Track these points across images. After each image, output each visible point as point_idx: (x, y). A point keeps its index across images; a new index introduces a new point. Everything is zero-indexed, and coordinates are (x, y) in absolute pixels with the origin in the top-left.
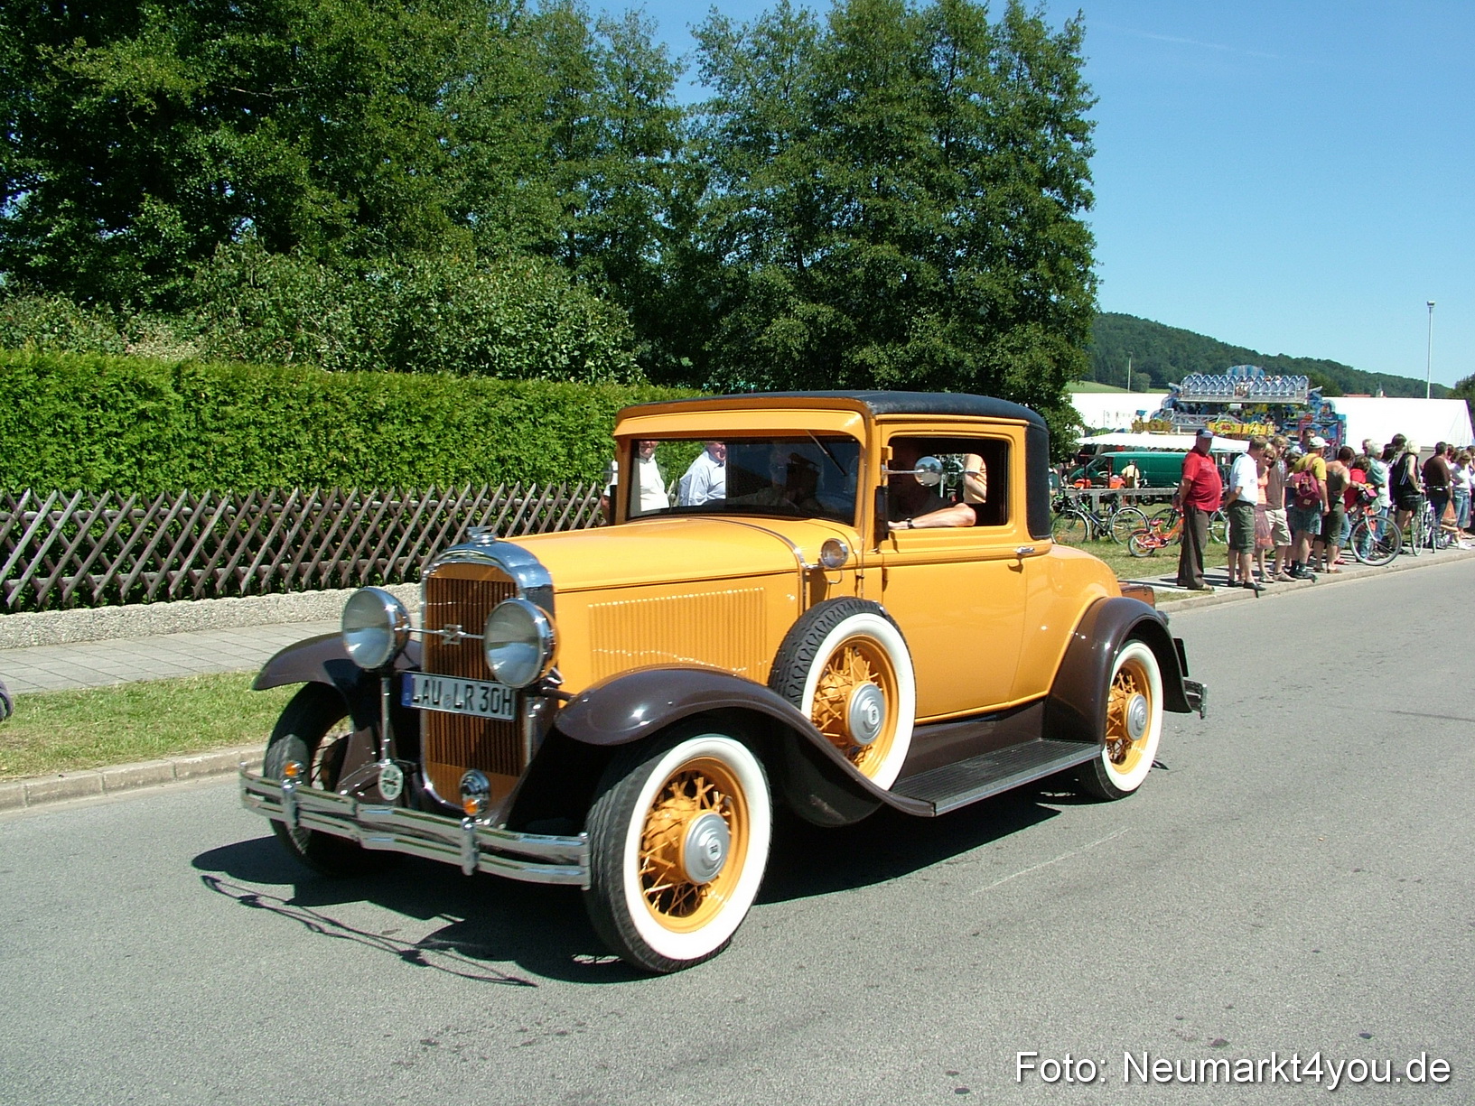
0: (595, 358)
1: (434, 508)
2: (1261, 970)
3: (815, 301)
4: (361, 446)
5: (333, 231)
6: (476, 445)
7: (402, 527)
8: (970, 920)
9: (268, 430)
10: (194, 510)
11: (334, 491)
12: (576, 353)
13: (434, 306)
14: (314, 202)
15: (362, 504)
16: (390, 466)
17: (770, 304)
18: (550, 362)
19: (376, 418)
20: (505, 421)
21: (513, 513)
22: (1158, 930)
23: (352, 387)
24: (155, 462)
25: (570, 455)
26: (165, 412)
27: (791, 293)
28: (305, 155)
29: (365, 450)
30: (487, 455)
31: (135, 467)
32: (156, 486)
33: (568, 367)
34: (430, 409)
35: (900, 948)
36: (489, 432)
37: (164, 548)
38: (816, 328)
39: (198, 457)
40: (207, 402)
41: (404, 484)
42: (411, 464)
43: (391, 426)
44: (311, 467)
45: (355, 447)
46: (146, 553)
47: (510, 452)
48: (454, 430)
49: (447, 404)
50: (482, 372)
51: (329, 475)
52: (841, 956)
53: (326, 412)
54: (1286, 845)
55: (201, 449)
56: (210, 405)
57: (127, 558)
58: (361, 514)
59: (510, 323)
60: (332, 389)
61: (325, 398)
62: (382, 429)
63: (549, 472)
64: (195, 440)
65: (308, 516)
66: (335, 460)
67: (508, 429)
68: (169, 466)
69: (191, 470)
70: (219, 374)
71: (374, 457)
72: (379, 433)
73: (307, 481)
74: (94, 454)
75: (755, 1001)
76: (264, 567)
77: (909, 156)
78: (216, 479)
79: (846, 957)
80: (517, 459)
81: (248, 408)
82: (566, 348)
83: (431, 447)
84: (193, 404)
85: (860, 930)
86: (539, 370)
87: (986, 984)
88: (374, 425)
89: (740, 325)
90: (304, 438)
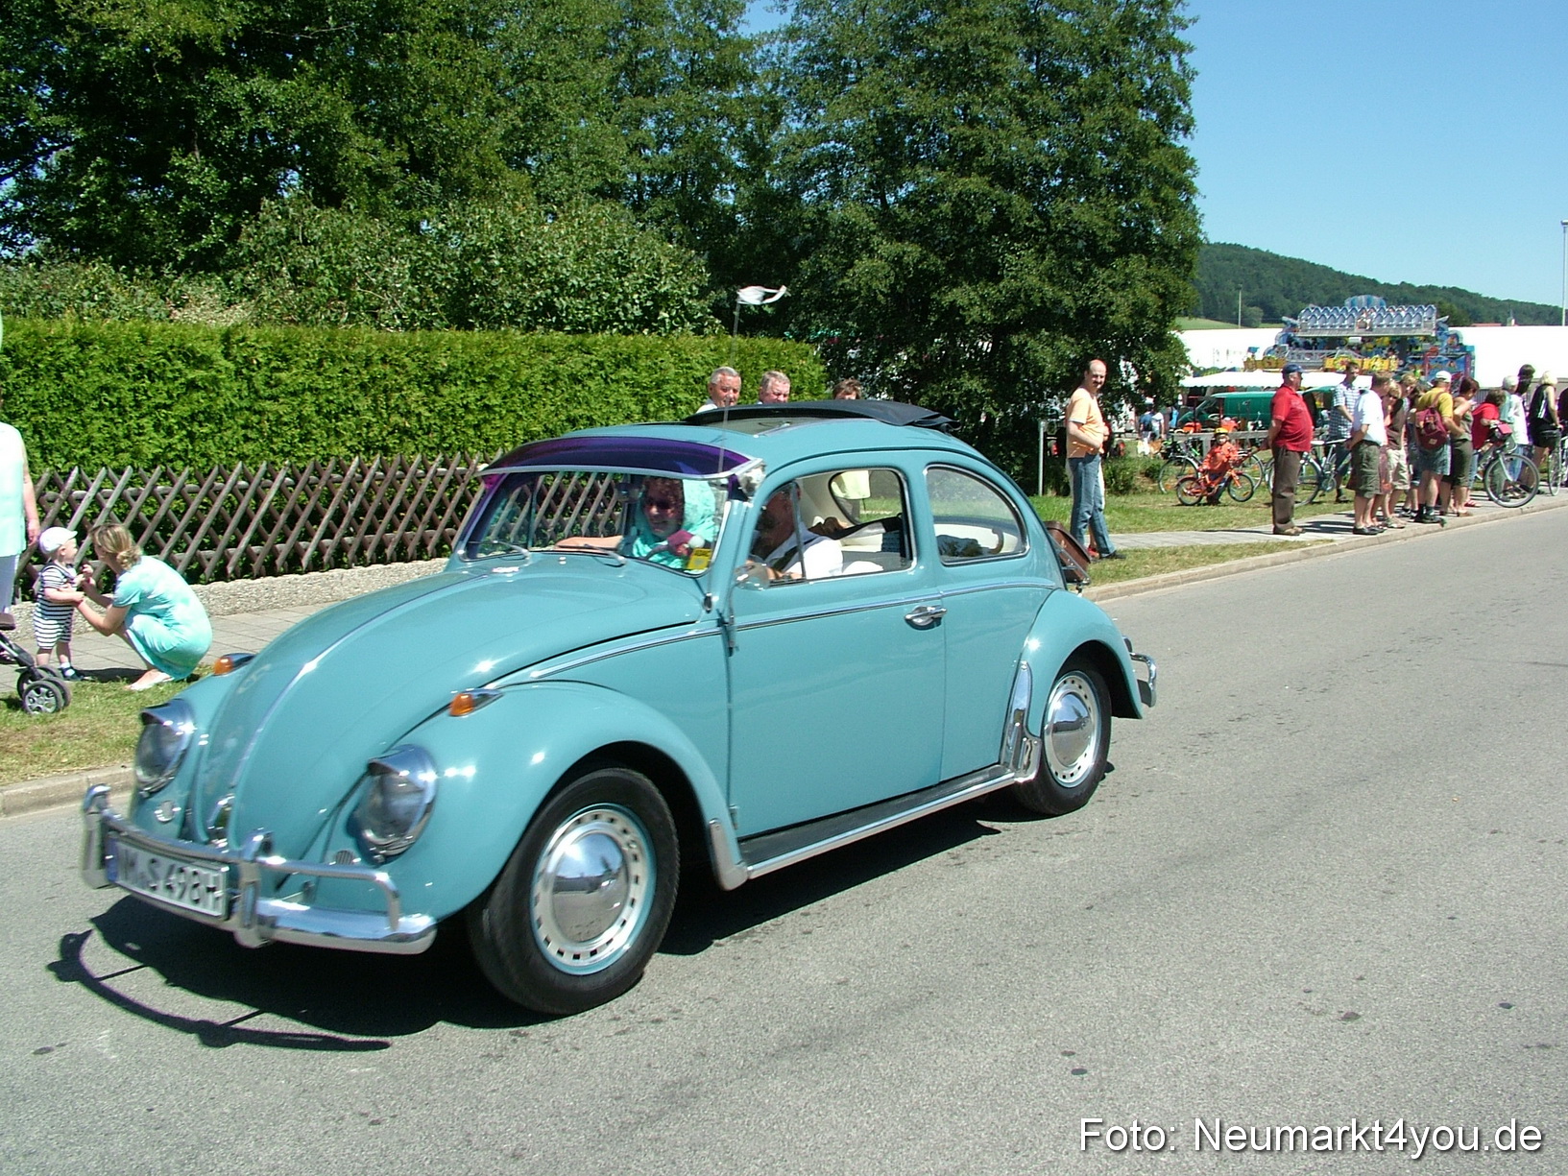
0: (669, 309)
2: (1393, 939)
3: (900, 239)
4: (422, 410)
5: (380, 180)
6: (544, 405)
7: (470, 495)
8: (1083, 893)
9: (324, 396)
10: (250, 483)
11: (397, 458)
12: (649, 303)
13: (495, 258)
14: (361, 150)
15: (426, 472)
16: (455, 430)
17: (852, 244)
18: (621, 314)
19: (438, 379)
20: (575, 379)
22: (1283, 899)
23: (411, 348)
24: (207, 434)
26: (215, 381)
27: (874, 233)
28: (348, 98)
29: (427, 414)
30: (556, 415)
31: (187, 440)
32: (209, 460)
33: (636, 320)
34: (494, 369)
35: (1010, 924)
36: (558, 391)
37: (220, 525)
38: (901, 269)
39: (252, 428)
40: (260, 368)
41: (470, 449)
42: (476, 427)
43: (454, 388)
44: (371, 435)
45: (417, 412)
46: (202, 531)
47: (580, 412)
48: (521, 390)
49: (513, 362)
50: (548, 326)
51: (391, 442)
52: (948, 934)
53: (385, 375)
54: (1417, 807)
55: (255, 419)
56: (262, 372)
57: (182, 537)
58: (426, 481)
59: (576, 273)
60: (391, 350)
61: (384, 360)
62: (445, 391)
64: (248, 409)
65: (370, 486)
66: (396, 426)
67: (578, 387)
68: (221, 438)
69: (245, 442)
70: (270, 339)
71: (437, 421)
72: (442, 396)
73: (368, 449)
74: (142, 427)
75: (858, 982)
76: (326, 541)
77: (997, 81)
78: (272, 450)
79: (953, 934)
80: (588, 418)
81: (303, 374)
82: (639, 298)
83: (497, 409)
84: (244, 371)
85: (967, 905)
86: (609, 322)
87: (1101, 960)
88: (436, 387)
89: (821, 268)
90: (363, 404)
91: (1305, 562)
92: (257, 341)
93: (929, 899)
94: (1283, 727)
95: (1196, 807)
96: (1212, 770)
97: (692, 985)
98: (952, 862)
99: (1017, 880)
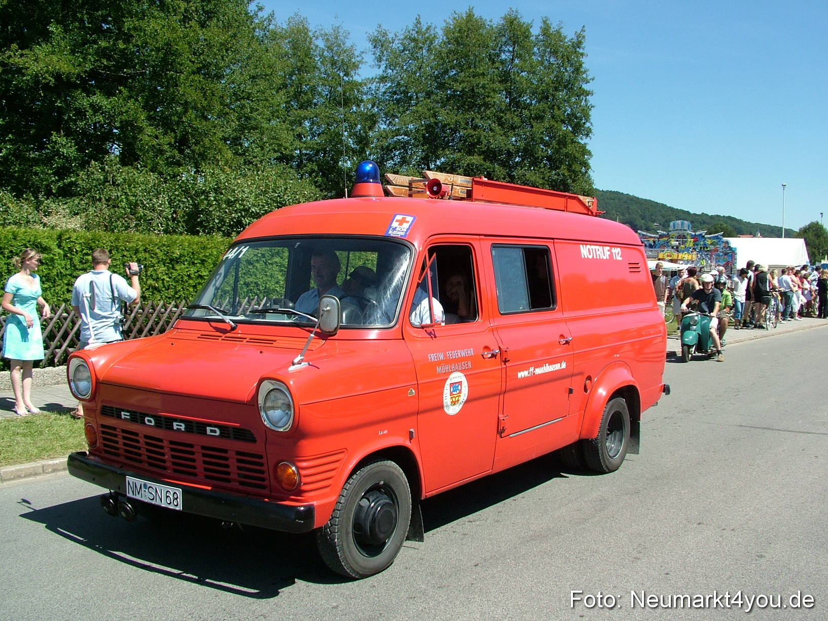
4: (165, 277)
5: (161, 152)
8: (475, 556)
10: (69, 315)
11: (150, 302)
13: (212, 195)
14: (149, 136)
15: (166, 310)
16: (182, 288)
19: (174, 261)
22: (580, 561)
23: (160, 244)
24: (47, 288)
26: (52, 260)
29: (168, 279)
34: (205, 256)
35: (432, 574)
37: (51, 337)
40: (77, 254)
41: (191, 298)
42: (195, 287)
43: (183, 266)
45: (162, 278)
47: (251, 279)
49: (215, 253)
51: (147, 294)
53: (145, 258)
54: (662, 509)
58: (166, 315)
59: (254, 206)
60: (149, 245)
61: (145, 250)
62: (178, 267)
63: (274, 290)
64: (70, 275)
65: (135, 317)
66: (150, 285)
67: (251, 267)
68: (55, 290)
69: (67, 292)
70: (84, 238)
71: (173, 283)
72: (176, 270)
80: (255, 283)
83: (206, 277)
84: (69, 255)
87: (476, 596)
88: (173, 265)
92: (76, 239)
99: (441, 548)
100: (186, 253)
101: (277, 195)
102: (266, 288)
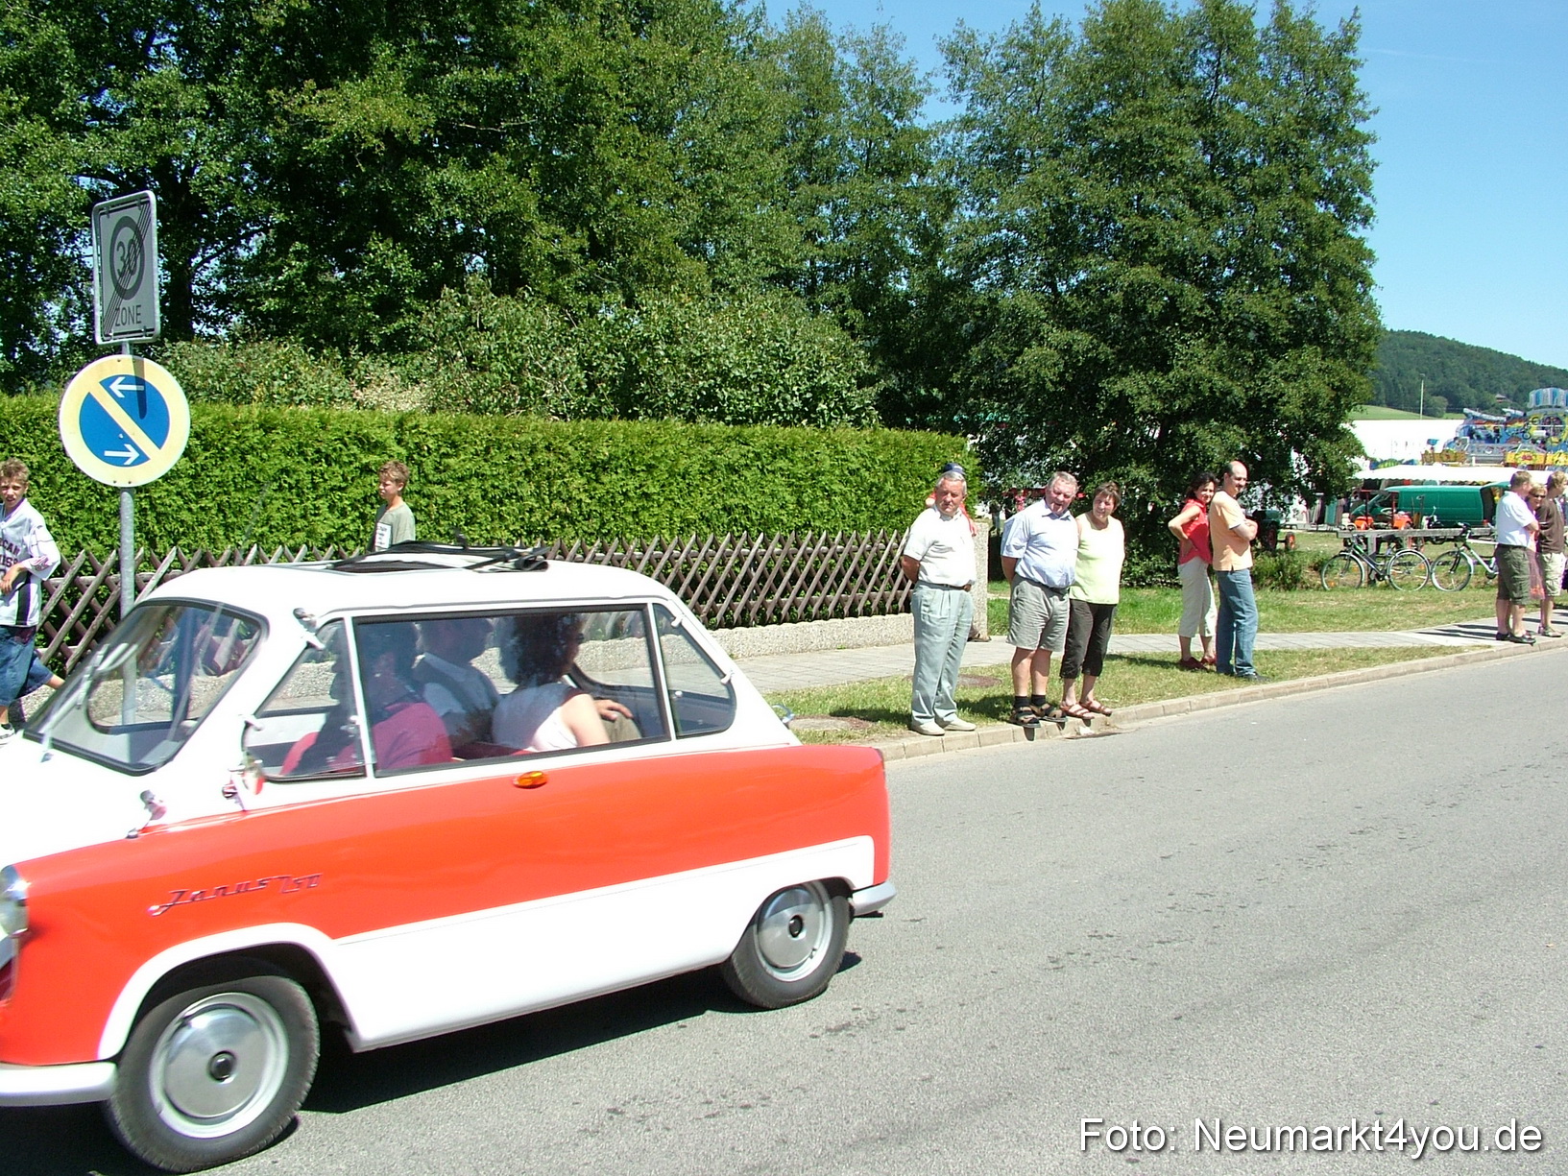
0: (827, 401)
1: (658, 559)
2: (1476, 1065)
3: (1069, 328)
4: (583, 496)
5: (563, 267)
6: (701, 494)
8: (1174, 1003)
9: (490, 482)
11: (557, 542)
12: (809, 395)
13: (661, 348)
14: (545, 239)
15: (585, 556)
16: (613, 516)
17: (1023, 333)
18: (781, 405)
19: (599, 467)
20: (732, 469)
21: (740, 564)
22: (1372, 1019)
23: (575, 437)
25: (800, 503)
27: (1043, 321)
28: (533, 190)
29: (588, 501)
30: (713, 504)
31: (359, 521)
33: (796, 411)
34: (654, 458)
35: (1097, 1030)
36: (716, 480)
38: (1070, 358)
40: (430, 454)
41: (628, 535)
42: (635, 514)
43: (614, 476)
44: (533, 519)
45: (578, 498)
47: (736, 501)
48: (679, 479)
49: (672, 452)
50: (710, 416)
51: (552, 527)
52: (1035, 1038)
53: (549, 462)
54: (1526, 931)
55: (423, 502)
56: (432, 457)
59: (738, 365)
60: (555, 438)
61: (547, 448)
62: (605, 479)
63: (778, 521)
64: (418, 493)
66: (557, 513)
67: (735, 477)
70: (441, 426)
71: (598, 508)
72: (603, 483)
73: (529, 533)
74: (318, 508)
75: (942, 1080)
77: (1171, 171)
78: (439, 532)
79: (1040, 1038)
80: (744, 507)
81: (470, 460)
82: (798, 390)
83: (655, 497)
84: (415, 456)
85: (1058, 1010)
86: (769, 413)
87: (1181, 1070)
88: (597, 475)
89: (991, 355)
90: (527, 489)
91: (1458, 668)
92: (428, 428)
93: (1023, 1000)
94: (1404, 842)
95: (1301, 921)
96: (1325, 884)
97: (783, 1074)
98: (1051, 965)
99: (1111, 987)
100: (620, 453)
101: (778, 345)
102: (762, 516)
